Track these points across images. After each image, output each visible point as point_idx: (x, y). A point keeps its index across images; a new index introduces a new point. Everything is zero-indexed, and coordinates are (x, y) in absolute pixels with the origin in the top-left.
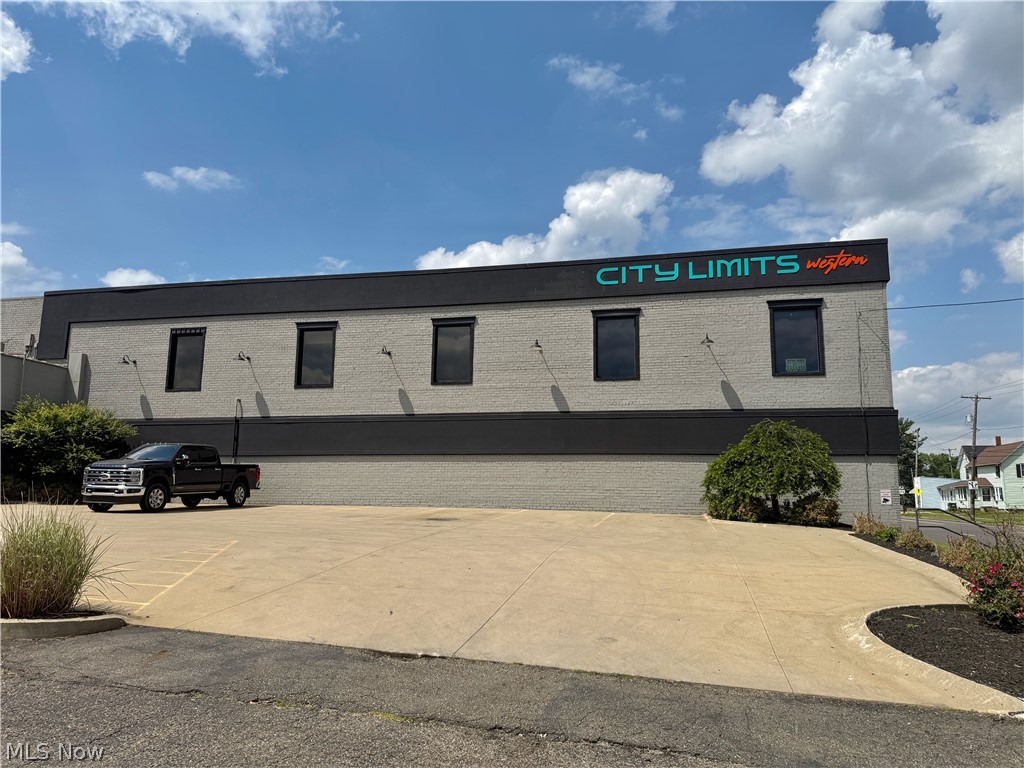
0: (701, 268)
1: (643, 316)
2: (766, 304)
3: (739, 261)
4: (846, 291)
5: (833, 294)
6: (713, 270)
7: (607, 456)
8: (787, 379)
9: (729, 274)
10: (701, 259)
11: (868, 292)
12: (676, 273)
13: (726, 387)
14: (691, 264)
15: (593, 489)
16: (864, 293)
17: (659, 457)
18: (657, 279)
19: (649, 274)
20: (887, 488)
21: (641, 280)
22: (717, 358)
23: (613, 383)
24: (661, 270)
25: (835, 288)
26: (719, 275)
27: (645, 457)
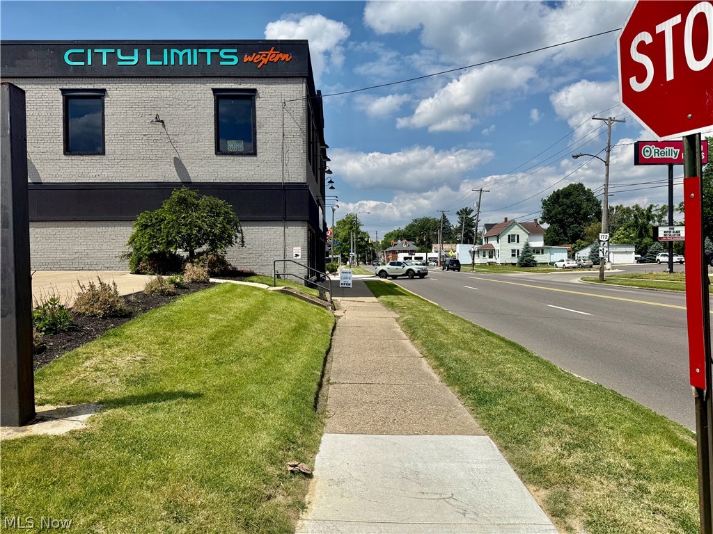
0: (157, 55)
1: (108, 97)
2: (212, 92)
3: (189, 51)
4: (275, 84)
5: (265, 86)
6: (168, 57)
7: (75, 223)
8: (227, 157)
9: (181, 63)
10: (157, 47)
11: (291, 86)
12: (136, 58)
13: (178, 163)
14: (148, 51)
15: (64, 251)
16: (289, 86)
17: (120, 223)
18: (119, 63)
19: (112, 57)
20: (298, 246)
21: (104, 63)
22: (171, 137)
23: (81, 158)
24: (122, 55)
25: (267, 80)
26: (172, 63)
27: (110, 223)
